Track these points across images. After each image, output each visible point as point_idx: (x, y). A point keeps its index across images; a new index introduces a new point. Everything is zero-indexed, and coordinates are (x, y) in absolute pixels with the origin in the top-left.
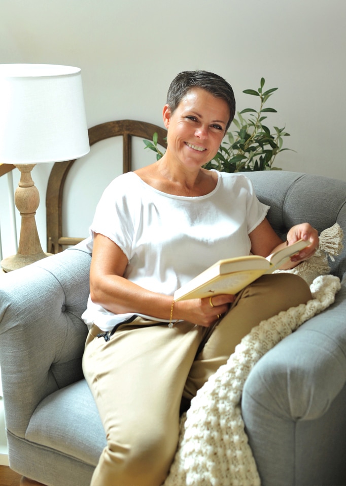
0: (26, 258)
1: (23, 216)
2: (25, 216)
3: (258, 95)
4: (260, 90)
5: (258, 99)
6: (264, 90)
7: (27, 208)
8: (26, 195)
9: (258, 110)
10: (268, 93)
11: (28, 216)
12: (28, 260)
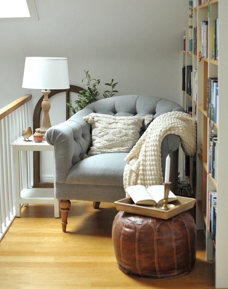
0: (46, 127)
1: (45, 111)
2: (46, 112)
3: (110, 85)
4: (111, 83)
5: (111, 87)
6: (113, 83)
7: (47, 108)
8: (47, 104)
9: (111, 91)
10: (114, 85)
11: (47, 111)
12: (47, 128)
